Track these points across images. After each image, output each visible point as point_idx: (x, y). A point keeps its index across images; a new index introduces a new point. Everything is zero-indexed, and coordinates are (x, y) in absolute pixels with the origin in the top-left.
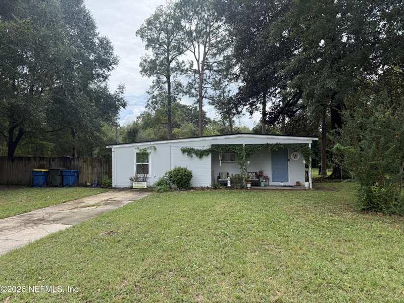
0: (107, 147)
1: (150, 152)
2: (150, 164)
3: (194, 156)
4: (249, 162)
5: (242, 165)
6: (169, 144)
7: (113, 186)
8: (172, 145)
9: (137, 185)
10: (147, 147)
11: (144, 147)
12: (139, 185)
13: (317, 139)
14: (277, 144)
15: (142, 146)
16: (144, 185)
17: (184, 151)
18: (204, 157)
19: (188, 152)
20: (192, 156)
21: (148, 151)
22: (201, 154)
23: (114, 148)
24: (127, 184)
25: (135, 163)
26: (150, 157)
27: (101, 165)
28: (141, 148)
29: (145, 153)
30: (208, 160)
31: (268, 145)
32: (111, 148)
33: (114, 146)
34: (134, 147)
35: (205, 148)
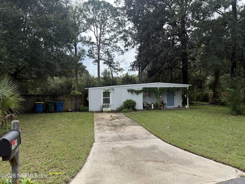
0: (86, 89)
1: (111, 92)
2: (111, 98)
3: (134, 93)
4: (161, 96)
5: (158, 98)
6: (121, 87)
7: (90, 110)
8: (123, 88)
9: (105, 110)
10: (110, 88)
11: (107, 89)
12: (107, 110)
13: (191, 85)
14: (174, 87)
16: (109, 109)
17: (129, 91)
18: (139, 94)
19: (131, 91)
20: (134, 94)
21: (110, 91)
22: (138, 92)
23: (90, 89)
24: (98, 109)
25: (102, 98)
26: (111, 95)
28: (106, 89)
29: (108, 92)
30: (141, 96)
31: (170, 88)
32: (88, 90)
33: (90, 88)
34: (101, 88)
35: (140, 89)
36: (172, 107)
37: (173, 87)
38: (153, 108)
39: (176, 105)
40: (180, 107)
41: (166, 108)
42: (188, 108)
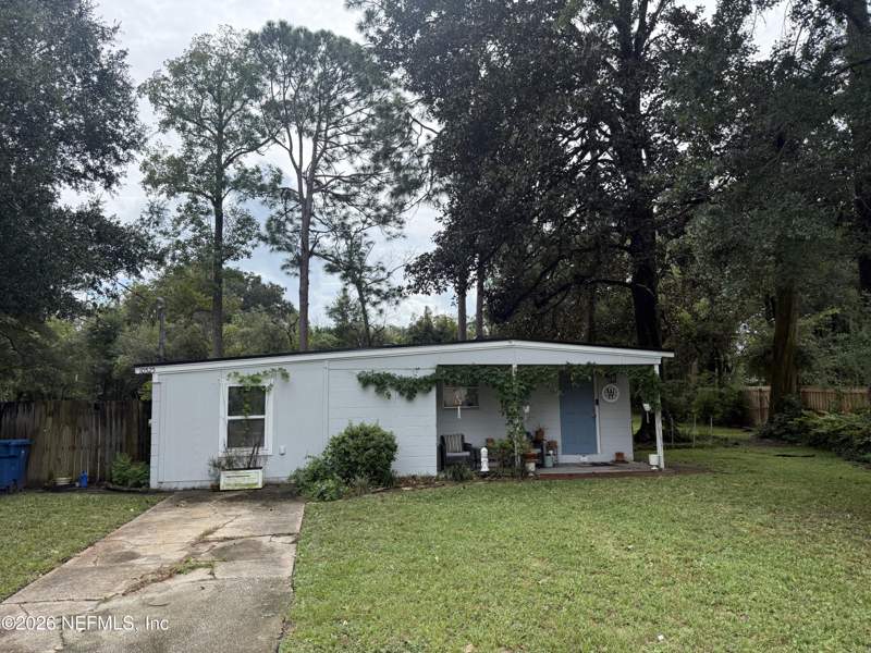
0: (138, 371)
1: (271, 385)
2: (269, 417)
3: (394, 394)
4: (527, 410)
5: (511, 416)
6: (326, 364)
7: (154, 484)
8: (333, 365)
9: (232, 481)
10: (261, 371)
11: (252, 372)
12: (240, 480)
13: (672, 355)
14: (589, 365)
15: (249, 368)
16: (255, 478)
17: (365, 381)
18: (419, 398)
19: (379, 383)
20: (389, 396)
21: (266, 383)
22: (410, 389)
23: (158, 373)
24: (199, 476)
25: (224, 417)
26: (270, 402)
27: (104, 424)
28: (244, 373)
29: (258, 388)
30: (427, 404)
31: (569, 366)
32: (149, 376)
33: (159, 369)
34: (221, 369)
35: (420, 375)
36: (585, 459)
37: (584, 362)
38: (485, 468)
39: (604, 453)
40: (624, 462)
41: (554, 466)
42: (662, 466)
